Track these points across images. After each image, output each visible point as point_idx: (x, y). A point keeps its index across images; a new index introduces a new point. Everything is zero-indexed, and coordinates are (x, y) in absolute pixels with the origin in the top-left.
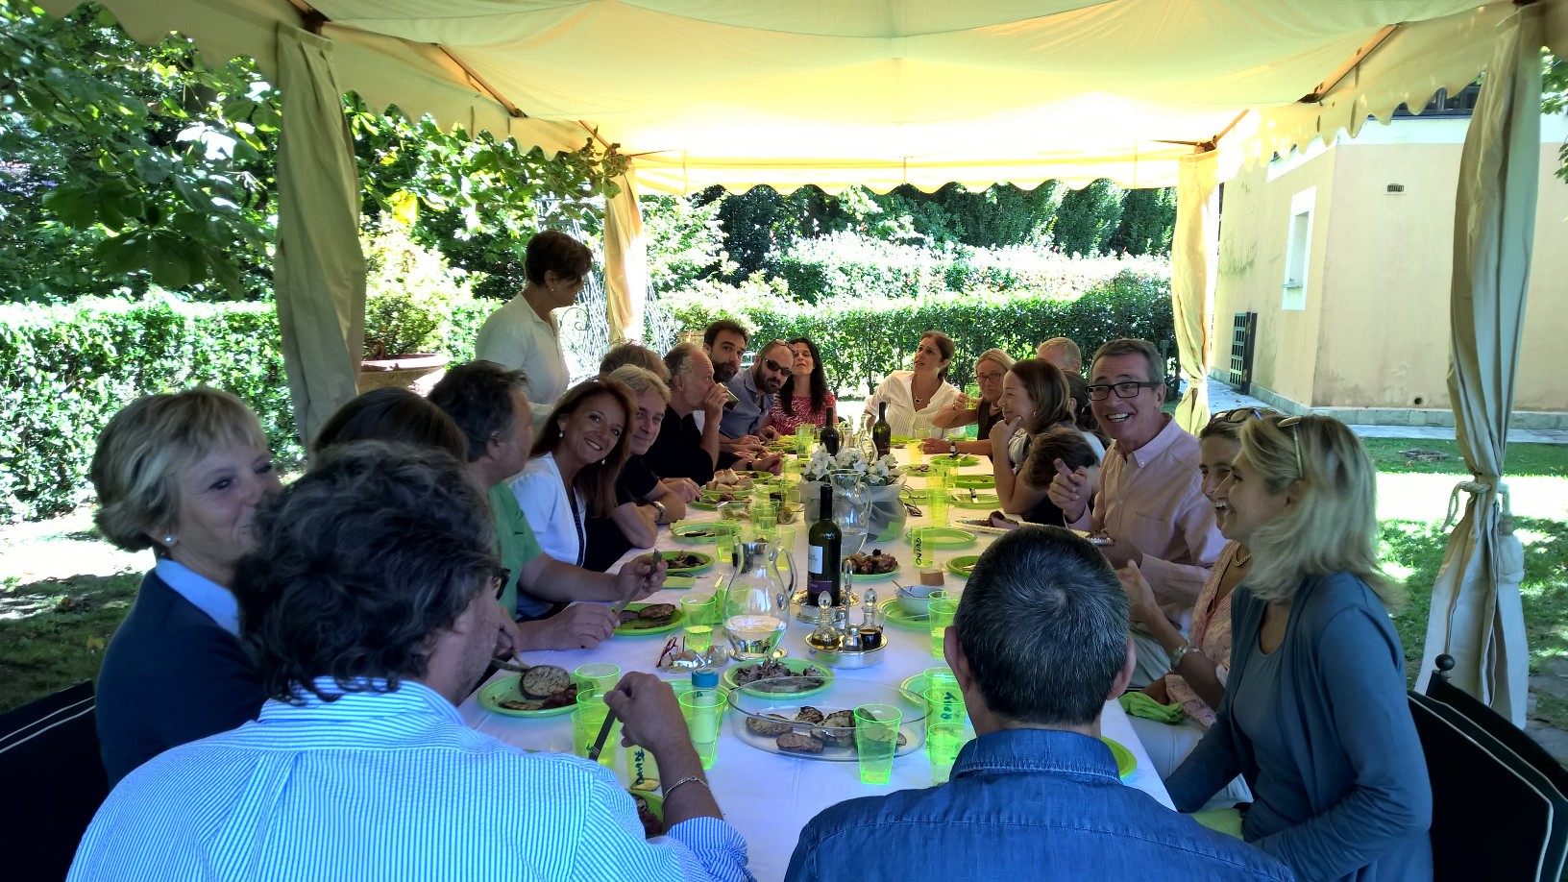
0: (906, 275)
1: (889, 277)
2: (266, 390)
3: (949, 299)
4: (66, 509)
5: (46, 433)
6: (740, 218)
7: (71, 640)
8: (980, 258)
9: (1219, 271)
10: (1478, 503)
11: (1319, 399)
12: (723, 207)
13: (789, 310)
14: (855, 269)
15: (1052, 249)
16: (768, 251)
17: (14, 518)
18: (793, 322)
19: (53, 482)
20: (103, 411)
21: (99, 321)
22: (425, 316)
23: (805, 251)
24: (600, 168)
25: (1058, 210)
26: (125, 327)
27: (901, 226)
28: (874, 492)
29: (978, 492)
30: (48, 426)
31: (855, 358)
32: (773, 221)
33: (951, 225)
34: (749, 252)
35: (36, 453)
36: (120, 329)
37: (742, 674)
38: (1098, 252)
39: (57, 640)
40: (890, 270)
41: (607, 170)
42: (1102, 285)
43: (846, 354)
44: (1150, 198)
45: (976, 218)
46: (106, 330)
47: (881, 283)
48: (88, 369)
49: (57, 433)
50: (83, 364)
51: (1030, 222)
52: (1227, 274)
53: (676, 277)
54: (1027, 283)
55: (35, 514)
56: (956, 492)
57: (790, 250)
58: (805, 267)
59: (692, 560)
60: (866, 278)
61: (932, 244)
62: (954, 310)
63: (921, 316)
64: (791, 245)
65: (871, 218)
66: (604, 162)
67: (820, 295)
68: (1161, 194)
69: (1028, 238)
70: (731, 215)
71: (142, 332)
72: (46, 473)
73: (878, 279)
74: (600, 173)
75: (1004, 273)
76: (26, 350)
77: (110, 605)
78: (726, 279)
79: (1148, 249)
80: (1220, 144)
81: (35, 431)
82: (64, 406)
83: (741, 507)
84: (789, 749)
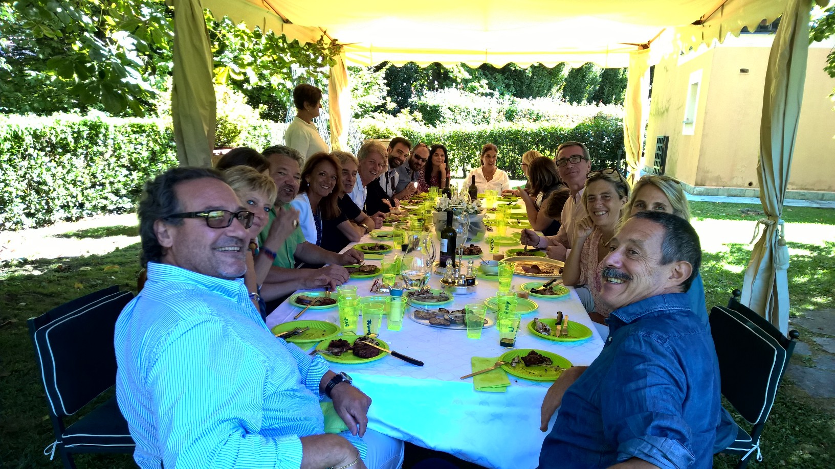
0: (484, 112)
1: (475, 113)
2: (150, 165)
3: (507, 126)
4: (50, 223)
5: (39, 183)
6: (396, 79)
7: (66, 284)
8: (523, 104)
9: (651, 114)
10: (768, 230)
11: (699, 182)
12: (387, 74)
13: (421, 130)
14: (457, 108)
15: (561, 100)
16: (410, 97)
17: (24, 227)
18: (424, 136)
19: (43, 209)
20: (68, 172)
21: (66, 126)
22: (235, 127)
23: (430, 98)
24: (327, 52)
25: (566, 79)
26: (79, 129)
27: (481, 86)
28: (471, 218)
29: (521, 221)
30: (40, 179)
31: (456, 156)
32: (413, 82)
33: (508, 86)
34: (400, 98)
35: (35, 193)
36: (76, 130)
37: (410, 294)
38: (586, 102)
39: (59, 284)
40: (475, 109)
41: (331, 53)
42: (588, 120)
43: (451, 154)
44: (615, 73)
45: (522, 82)
46: (69, 130)
47: (471, 116)
48: (60, 150)
49: (45, 183)
50: (58, 148)
51: (551, 85)
52: (654, 115)
53: (361, 110)
54: (548, 118)
55: (35, 225)
56: (510, 221)
57: (422, 97)
58: (430, 107)
59: (382, 247)
60: (462, 113)
61: (498, 96)
62: (509, 132)
63: (492, 134)
64: (423, 95)
65: (466, 81)
66: (329, 48)
67: (438, 122)
68: (621, 71)
69: (549, 94)
70: (391, 78)
71: (88, 132)
72: (40, 203)
73: (469, 114)
74: (327, 54)
75: (536, 113)
76: (29, 140)
77: (82, 269)
78: (388, 112)
79: (613, 101)
80: (651, 45)
81: (33, 181)
82: (48, 170)
83: (404, 225)
84: (435, 324)
